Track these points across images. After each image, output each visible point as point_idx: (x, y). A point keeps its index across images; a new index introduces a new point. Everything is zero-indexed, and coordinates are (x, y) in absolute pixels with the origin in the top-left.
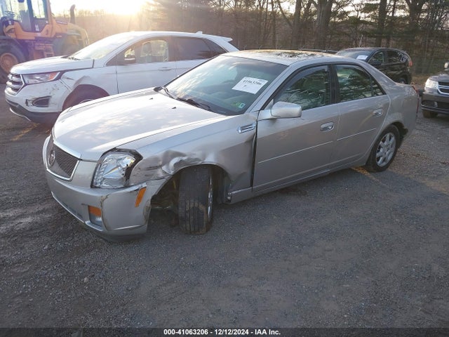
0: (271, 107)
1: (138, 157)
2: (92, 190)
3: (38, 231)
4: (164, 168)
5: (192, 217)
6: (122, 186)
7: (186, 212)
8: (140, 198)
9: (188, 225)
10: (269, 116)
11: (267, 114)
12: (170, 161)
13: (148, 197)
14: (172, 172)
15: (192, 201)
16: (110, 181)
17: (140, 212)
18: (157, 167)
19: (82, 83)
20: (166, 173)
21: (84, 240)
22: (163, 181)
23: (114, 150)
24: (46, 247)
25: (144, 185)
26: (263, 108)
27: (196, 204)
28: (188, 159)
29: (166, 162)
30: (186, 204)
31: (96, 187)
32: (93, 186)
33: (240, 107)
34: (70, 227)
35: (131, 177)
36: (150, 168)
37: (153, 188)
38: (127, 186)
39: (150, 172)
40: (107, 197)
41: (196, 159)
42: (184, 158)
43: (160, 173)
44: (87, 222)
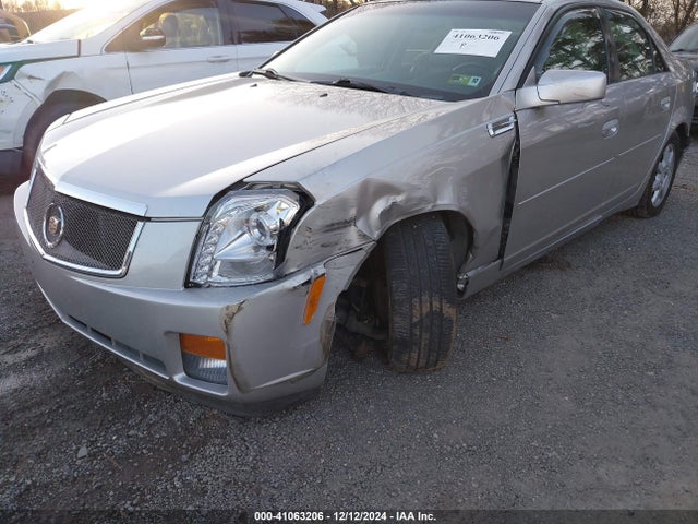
0: (536, 81)
1: (305, 200)
2: (188, 293)
3: (45, 409)
4: (360, 223)
5: (426, 336)
6: (270, 276)
7: (413, 326)
8: (313, 304)
9: (415, 355)
10: (535, 102)
11: (533, 96)
12: (370, 208)
13: (330, 298)
14: (376, 235)
15: (425, 298)
16: (239, 267)
17: (313, 336)
18: (347, 223)
19: (61, 87)
20: (365, 235)
21: (174, 417)
22: (360, 257)
23: (239, 186)
24: (83, 451)
25: (321, 270)
26: (520, 84)
27: (436, 304)
28: (408, 200)
29: (364, 210)
30: (412, 307)
31: (198, 286)
32: (190, 284)
33: (471, 83)
34: (123, 390)
35: (290, 253)
36: (332, 227)
37: (341, 273)
38: (280, 277)
39: (332, 238)
40: (240, 308)
41: (422, 200)
42: (399, 199)
43: (352, 236)
44: (179, 378)
